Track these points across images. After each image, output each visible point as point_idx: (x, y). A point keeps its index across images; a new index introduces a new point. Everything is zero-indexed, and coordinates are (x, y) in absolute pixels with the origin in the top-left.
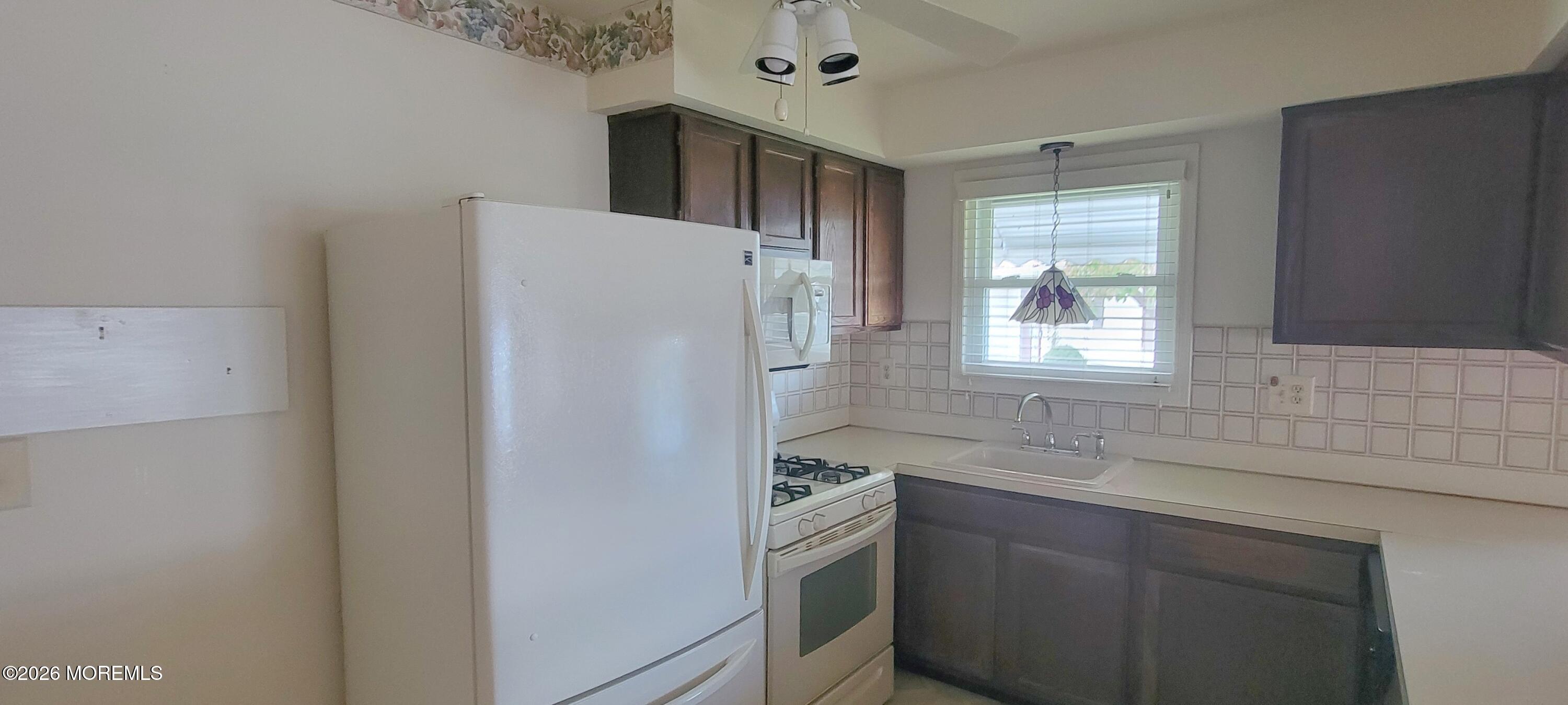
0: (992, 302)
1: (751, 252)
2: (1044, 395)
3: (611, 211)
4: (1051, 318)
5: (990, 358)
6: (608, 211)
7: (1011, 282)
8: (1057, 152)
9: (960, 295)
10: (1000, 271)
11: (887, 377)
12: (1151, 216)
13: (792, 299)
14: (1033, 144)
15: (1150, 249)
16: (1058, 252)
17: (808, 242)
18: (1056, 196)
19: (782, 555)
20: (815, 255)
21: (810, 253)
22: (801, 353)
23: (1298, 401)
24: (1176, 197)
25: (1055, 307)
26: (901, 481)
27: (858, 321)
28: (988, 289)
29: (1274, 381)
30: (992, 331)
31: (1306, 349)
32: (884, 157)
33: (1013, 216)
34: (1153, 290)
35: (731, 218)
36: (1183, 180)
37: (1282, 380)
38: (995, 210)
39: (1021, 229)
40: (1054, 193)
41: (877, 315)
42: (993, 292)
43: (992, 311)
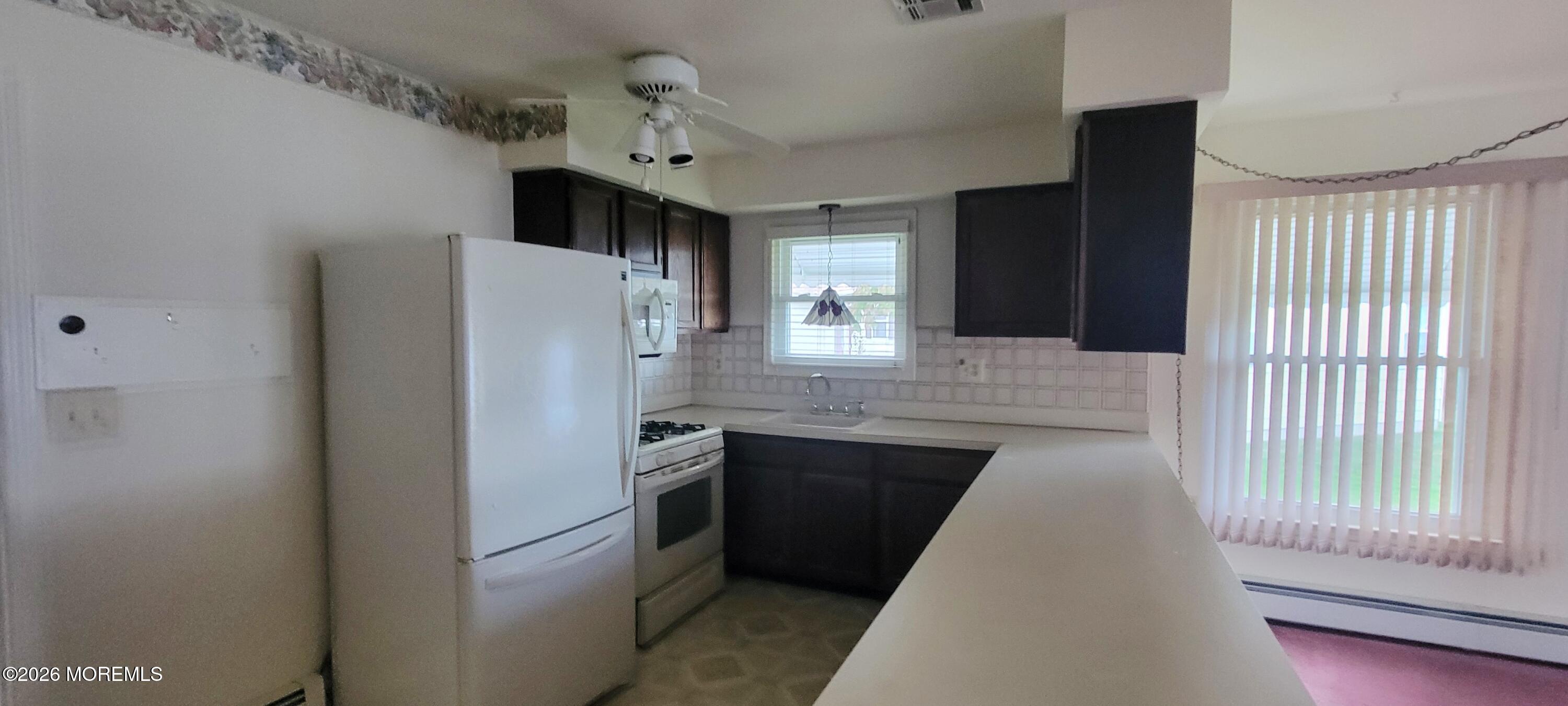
0: (793, 312)
1: (625, 272)
2: (825, 375)
3: (516, 240)
4: (827, 321)
5: (792, 352)
6: (512, 241)
7: (803, 298)
8: (830, 210)
9: (769, 307)
10: (796, 292)
11: (719, 367)
12: (891, 255)
13: (648, 306)
14: (815, 204)
15: (890, 277)
16: (832, 277)
17: (660, 267)
18: (830, 239)
19: (645, 478)
20: (665, 276)
21: (661, 275)
22: (655, 345)
23: (976, 373)
24: (904, 243)
25: (830, 314)
26: (728, 436)
27: (697, 325)
28: (788, 303)
29: (962, 362)
30: (793, 332)
31: (979, 340)
32: (714, 208)
33: (808, 252)
34: (893, 304)
35: (605, 249)
36: (908, 233)
37: (967, 361)
38: (793, 247)
39: (814, 261)
40: (828, 237)
41: (710, 320)
42: (793, 305)
43: (793, 319)
